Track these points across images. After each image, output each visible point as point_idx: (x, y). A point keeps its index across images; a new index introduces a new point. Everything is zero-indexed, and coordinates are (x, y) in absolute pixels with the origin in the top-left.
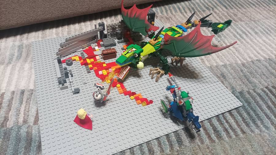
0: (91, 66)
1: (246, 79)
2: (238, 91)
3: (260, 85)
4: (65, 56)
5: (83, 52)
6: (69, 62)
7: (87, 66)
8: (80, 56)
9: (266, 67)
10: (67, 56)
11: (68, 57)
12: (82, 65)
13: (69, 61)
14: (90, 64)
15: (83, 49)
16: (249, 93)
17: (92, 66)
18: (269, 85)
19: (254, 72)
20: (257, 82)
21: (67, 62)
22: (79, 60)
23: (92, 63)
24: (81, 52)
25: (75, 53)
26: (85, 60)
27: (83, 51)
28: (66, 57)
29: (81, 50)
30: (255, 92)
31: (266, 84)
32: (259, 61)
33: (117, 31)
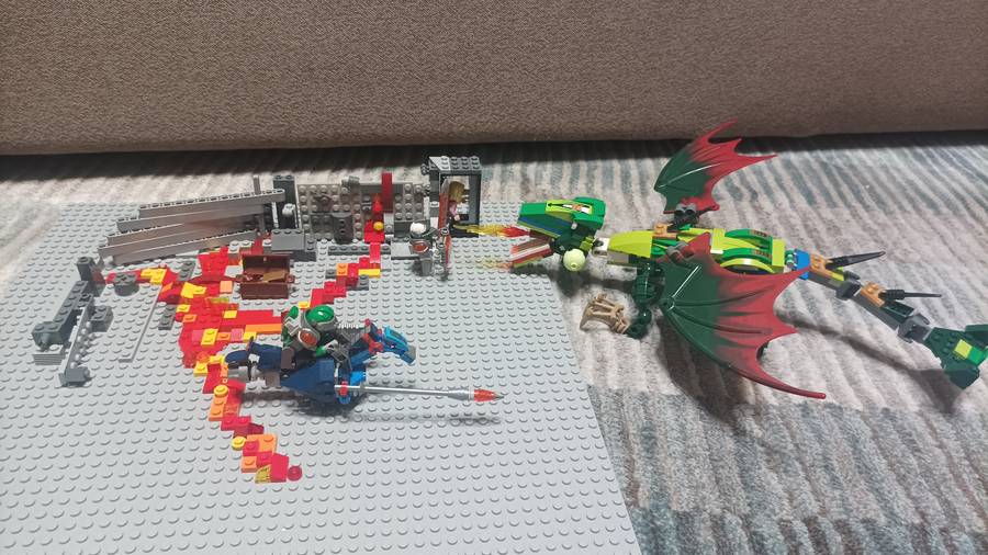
0: (184, 308)
1: (737, 470)
2: (675, 507)
3: (786, 502)
5: (195, 259)
8: (176, 271)
9: (854, 441)
12: (157, 301)
13: (125, 279)
14: (188, 303)
15: (202, 251)
16: (718, 525)
17: (187, 310)
18: (824, 512)
19: (791, 447)
20: (779, 489)
21: (118, 281)
22: (161, 281)
23: (194, 300)
24: (191, 260)
26: (179, 286)
27: (200, 258)
29: (197, 253)
30: (747, 526)
31: (813, 508)
32: (837, 411)
33: (334, 214)
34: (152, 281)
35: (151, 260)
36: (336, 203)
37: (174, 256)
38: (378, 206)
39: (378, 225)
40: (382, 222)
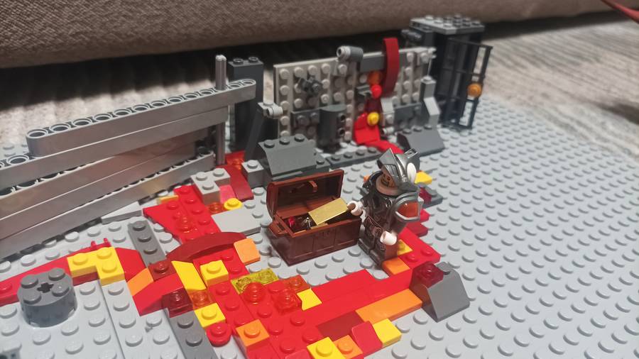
0: (210, 314)
4: (24, 253)
5: (142, 218)
6: (48, 299)
7: (183, 318)
8: (128, 245)
10: (35, 249)
11: (40, 258)
12: (141, 314)
13: (46, 288)
14: (207, 302)
15: (141, 202)
17: (220, 317)
21: (32, 295)
22: (120, 271)
23: (216, 292)
24: (133, 220)
25: (92, 230)
26: (163, 271)
27: (147, 213)
28: (26, 259)
29: (135, 206)
33: (324, 108)
34: (102, 276)
35: (60, 238)
36: (325, 91)
37: (98, 221)
38: (378, 89)
39: (373, 117)
40: (379, 110)
